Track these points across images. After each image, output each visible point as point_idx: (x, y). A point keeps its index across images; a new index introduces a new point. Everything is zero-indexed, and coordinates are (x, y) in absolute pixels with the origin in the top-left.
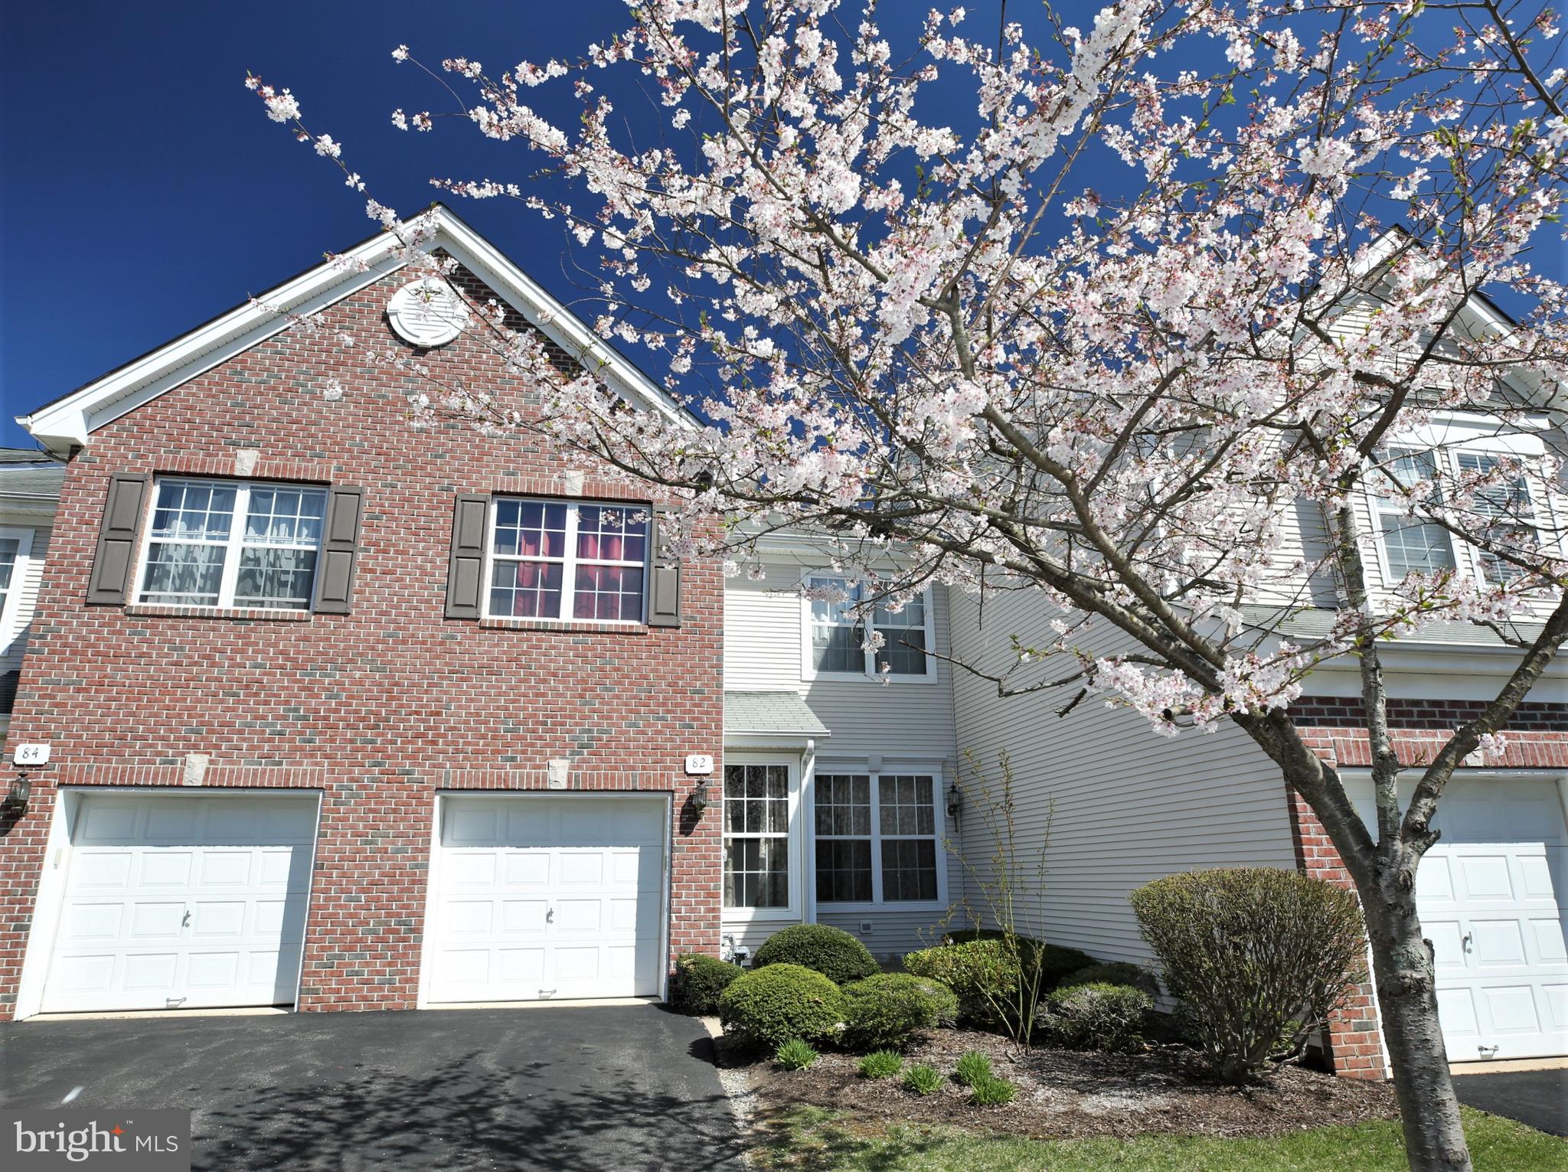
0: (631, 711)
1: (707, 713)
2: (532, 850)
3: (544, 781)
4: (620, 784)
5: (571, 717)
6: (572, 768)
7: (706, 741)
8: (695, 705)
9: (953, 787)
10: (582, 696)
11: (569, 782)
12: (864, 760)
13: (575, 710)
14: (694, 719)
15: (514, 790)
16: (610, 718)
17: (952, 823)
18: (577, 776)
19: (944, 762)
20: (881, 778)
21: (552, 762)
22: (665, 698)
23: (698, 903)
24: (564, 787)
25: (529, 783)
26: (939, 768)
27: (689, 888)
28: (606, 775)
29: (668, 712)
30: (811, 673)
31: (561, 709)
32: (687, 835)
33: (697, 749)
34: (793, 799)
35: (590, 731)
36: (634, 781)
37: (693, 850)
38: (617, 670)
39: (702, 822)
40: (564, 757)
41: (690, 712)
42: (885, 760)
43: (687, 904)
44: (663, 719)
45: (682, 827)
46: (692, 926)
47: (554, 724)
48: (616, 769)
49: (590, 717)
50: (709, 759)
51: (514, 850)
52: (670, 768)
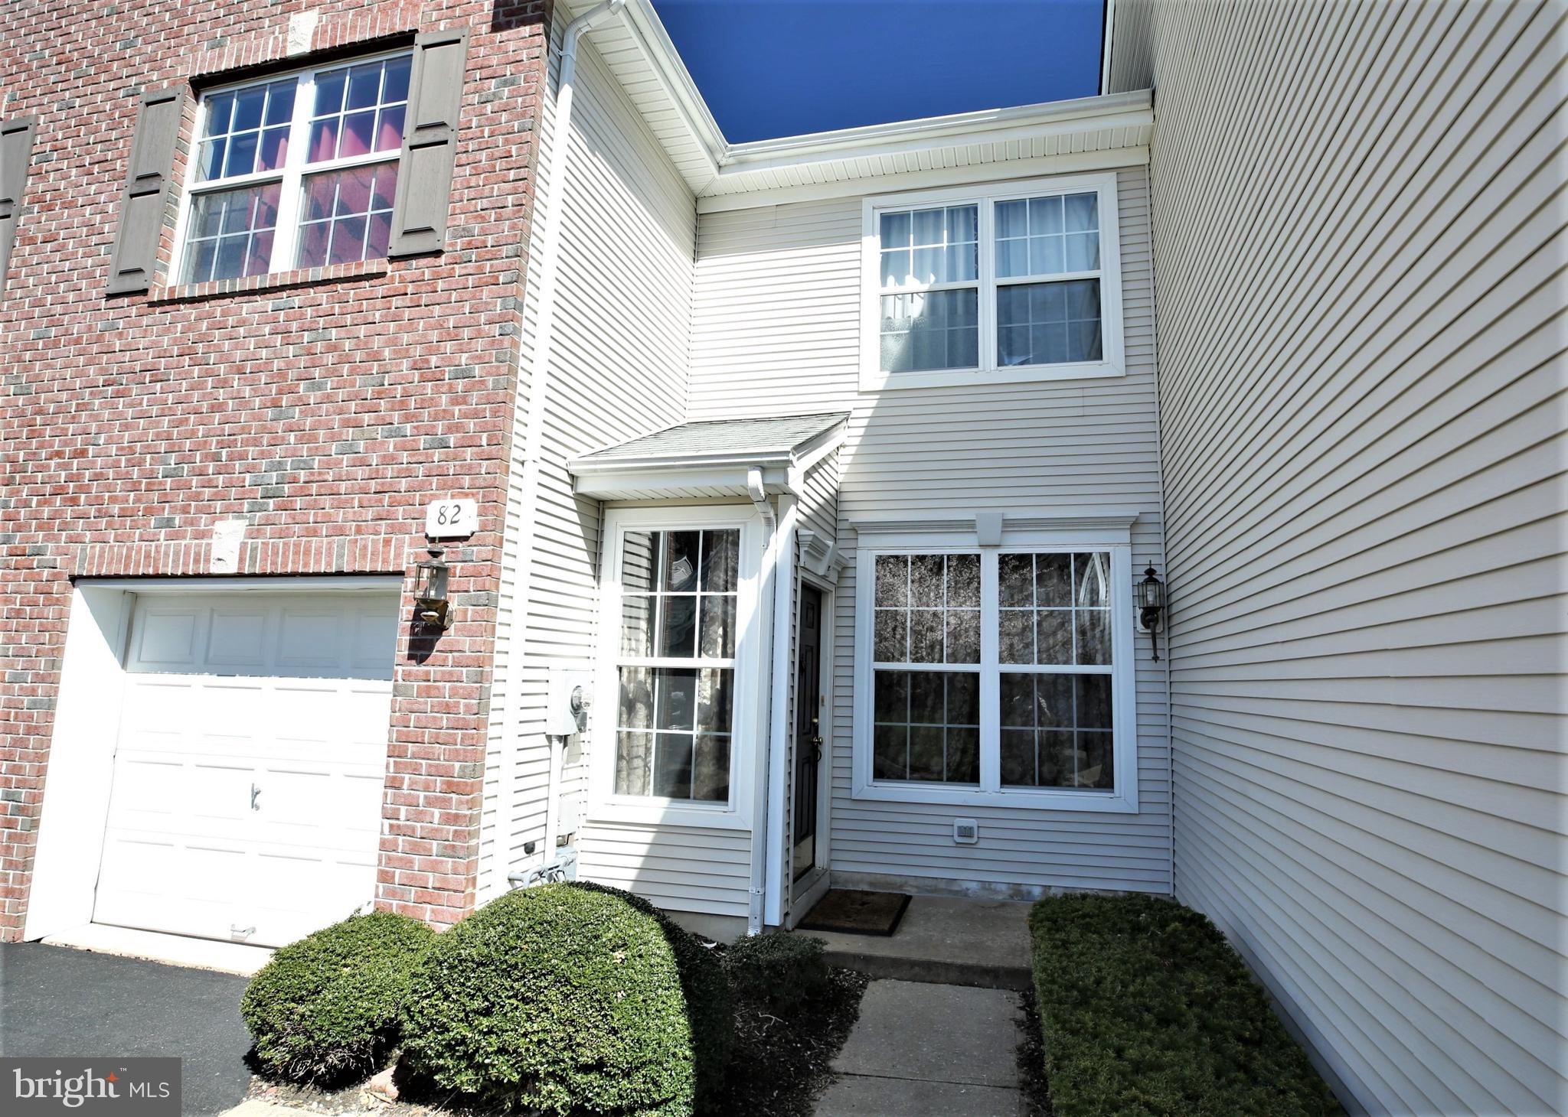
0: (346, 424)
1: (475, 414)
2: (238, 680)
3: (207, 561)
4: (318, 562)
5: (256, 443)
6: (251, 535)
7: (469, 471)
8: (455, 402)
9: (1150, 572)
10: (276, 405)
11: (241, 560)
12: (969, 526)
13: (264, 429)
14: (450, 429)
15: (165, 576)
16: (313, 439)
17: (1149, 643)
18: (254, 549)
19: (1135, 524)
20: (1003, 560)
21: (219, 526)
22: (407, 395)
23: (429, 802)
24: (233, 569)
25: (186, 564)
26: (1125, 536)
27: (416, 771)
28: (297, 545)
29: (407, 419)
30: (876, 377)
31: (245, 430)
32: (421, 660)
33: (451, 485)
34: (749, 595)
35: (280, 466)
36: (341, 556)
37: (427, 693)
38: (333, 348)
39: (450, 636)
40: (239, 514)
41: (446, 414)
42: (1009, 525)
43: (412, 804)
44: (399, 434)
45: (413, 645)
46: (415, 849)
47: (231, 459)
48: (314, 533)
49: (283, 441)
50: (470, 506)
51: (215, 680)
52: (403, 530)
